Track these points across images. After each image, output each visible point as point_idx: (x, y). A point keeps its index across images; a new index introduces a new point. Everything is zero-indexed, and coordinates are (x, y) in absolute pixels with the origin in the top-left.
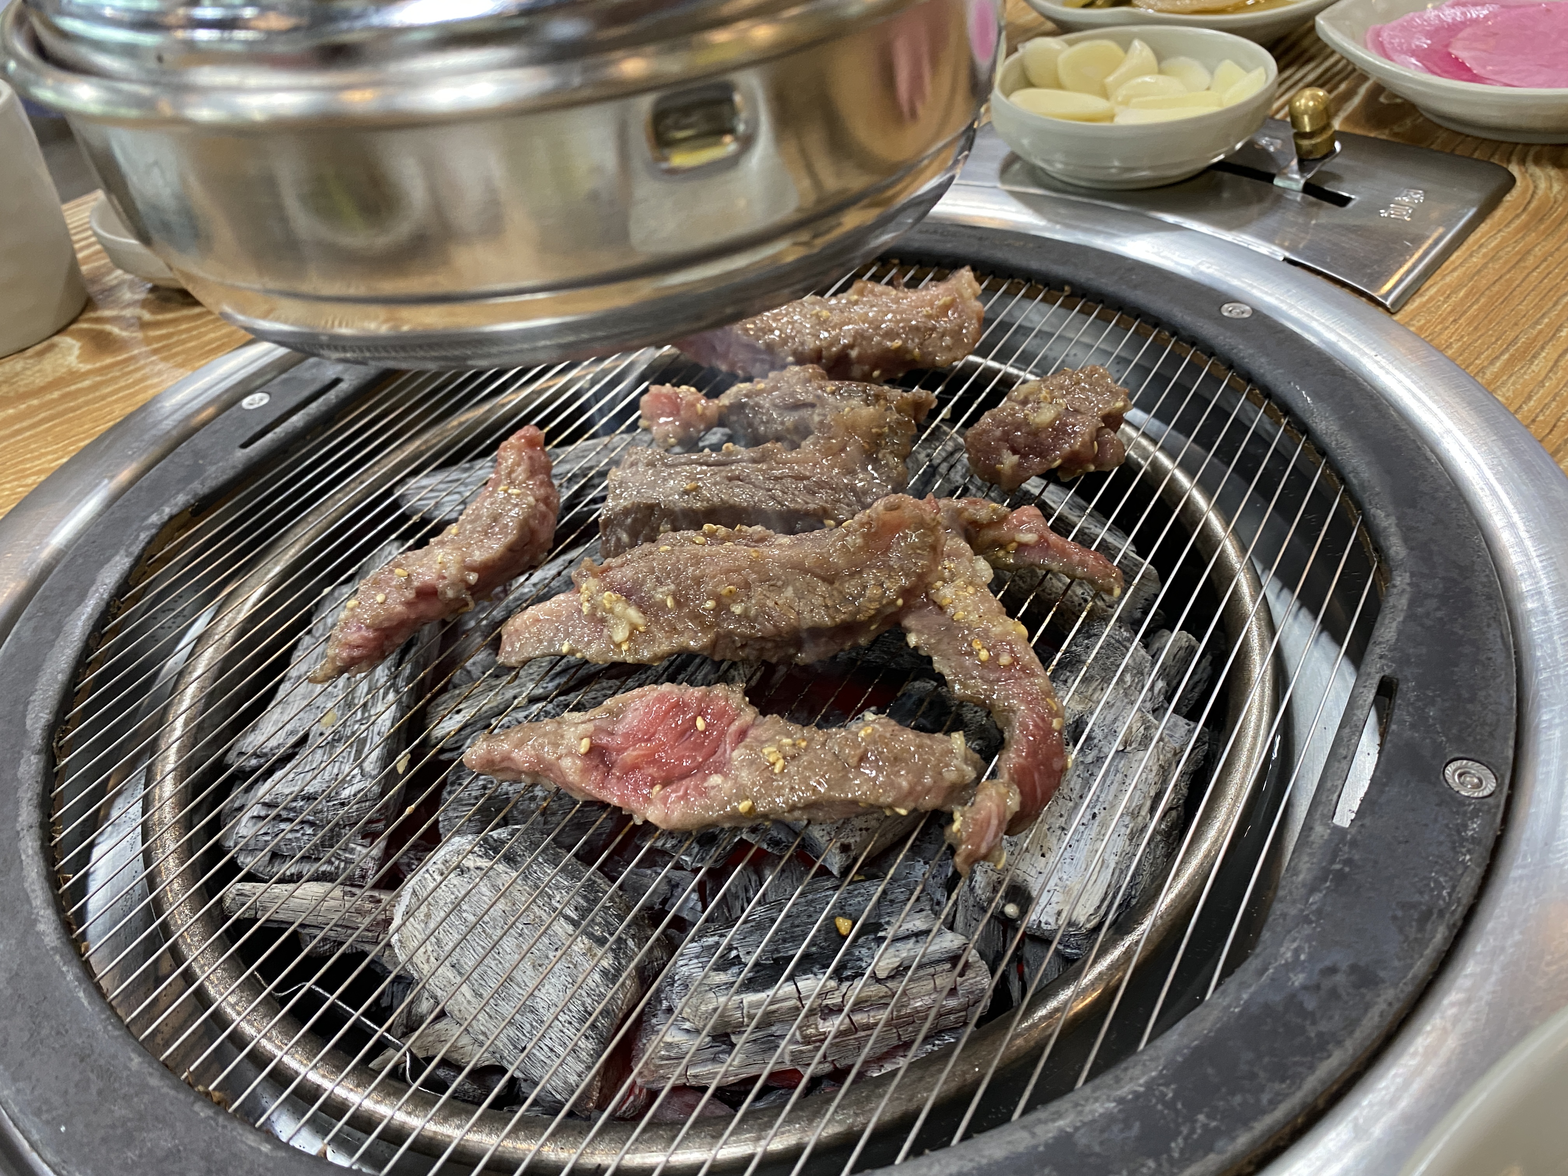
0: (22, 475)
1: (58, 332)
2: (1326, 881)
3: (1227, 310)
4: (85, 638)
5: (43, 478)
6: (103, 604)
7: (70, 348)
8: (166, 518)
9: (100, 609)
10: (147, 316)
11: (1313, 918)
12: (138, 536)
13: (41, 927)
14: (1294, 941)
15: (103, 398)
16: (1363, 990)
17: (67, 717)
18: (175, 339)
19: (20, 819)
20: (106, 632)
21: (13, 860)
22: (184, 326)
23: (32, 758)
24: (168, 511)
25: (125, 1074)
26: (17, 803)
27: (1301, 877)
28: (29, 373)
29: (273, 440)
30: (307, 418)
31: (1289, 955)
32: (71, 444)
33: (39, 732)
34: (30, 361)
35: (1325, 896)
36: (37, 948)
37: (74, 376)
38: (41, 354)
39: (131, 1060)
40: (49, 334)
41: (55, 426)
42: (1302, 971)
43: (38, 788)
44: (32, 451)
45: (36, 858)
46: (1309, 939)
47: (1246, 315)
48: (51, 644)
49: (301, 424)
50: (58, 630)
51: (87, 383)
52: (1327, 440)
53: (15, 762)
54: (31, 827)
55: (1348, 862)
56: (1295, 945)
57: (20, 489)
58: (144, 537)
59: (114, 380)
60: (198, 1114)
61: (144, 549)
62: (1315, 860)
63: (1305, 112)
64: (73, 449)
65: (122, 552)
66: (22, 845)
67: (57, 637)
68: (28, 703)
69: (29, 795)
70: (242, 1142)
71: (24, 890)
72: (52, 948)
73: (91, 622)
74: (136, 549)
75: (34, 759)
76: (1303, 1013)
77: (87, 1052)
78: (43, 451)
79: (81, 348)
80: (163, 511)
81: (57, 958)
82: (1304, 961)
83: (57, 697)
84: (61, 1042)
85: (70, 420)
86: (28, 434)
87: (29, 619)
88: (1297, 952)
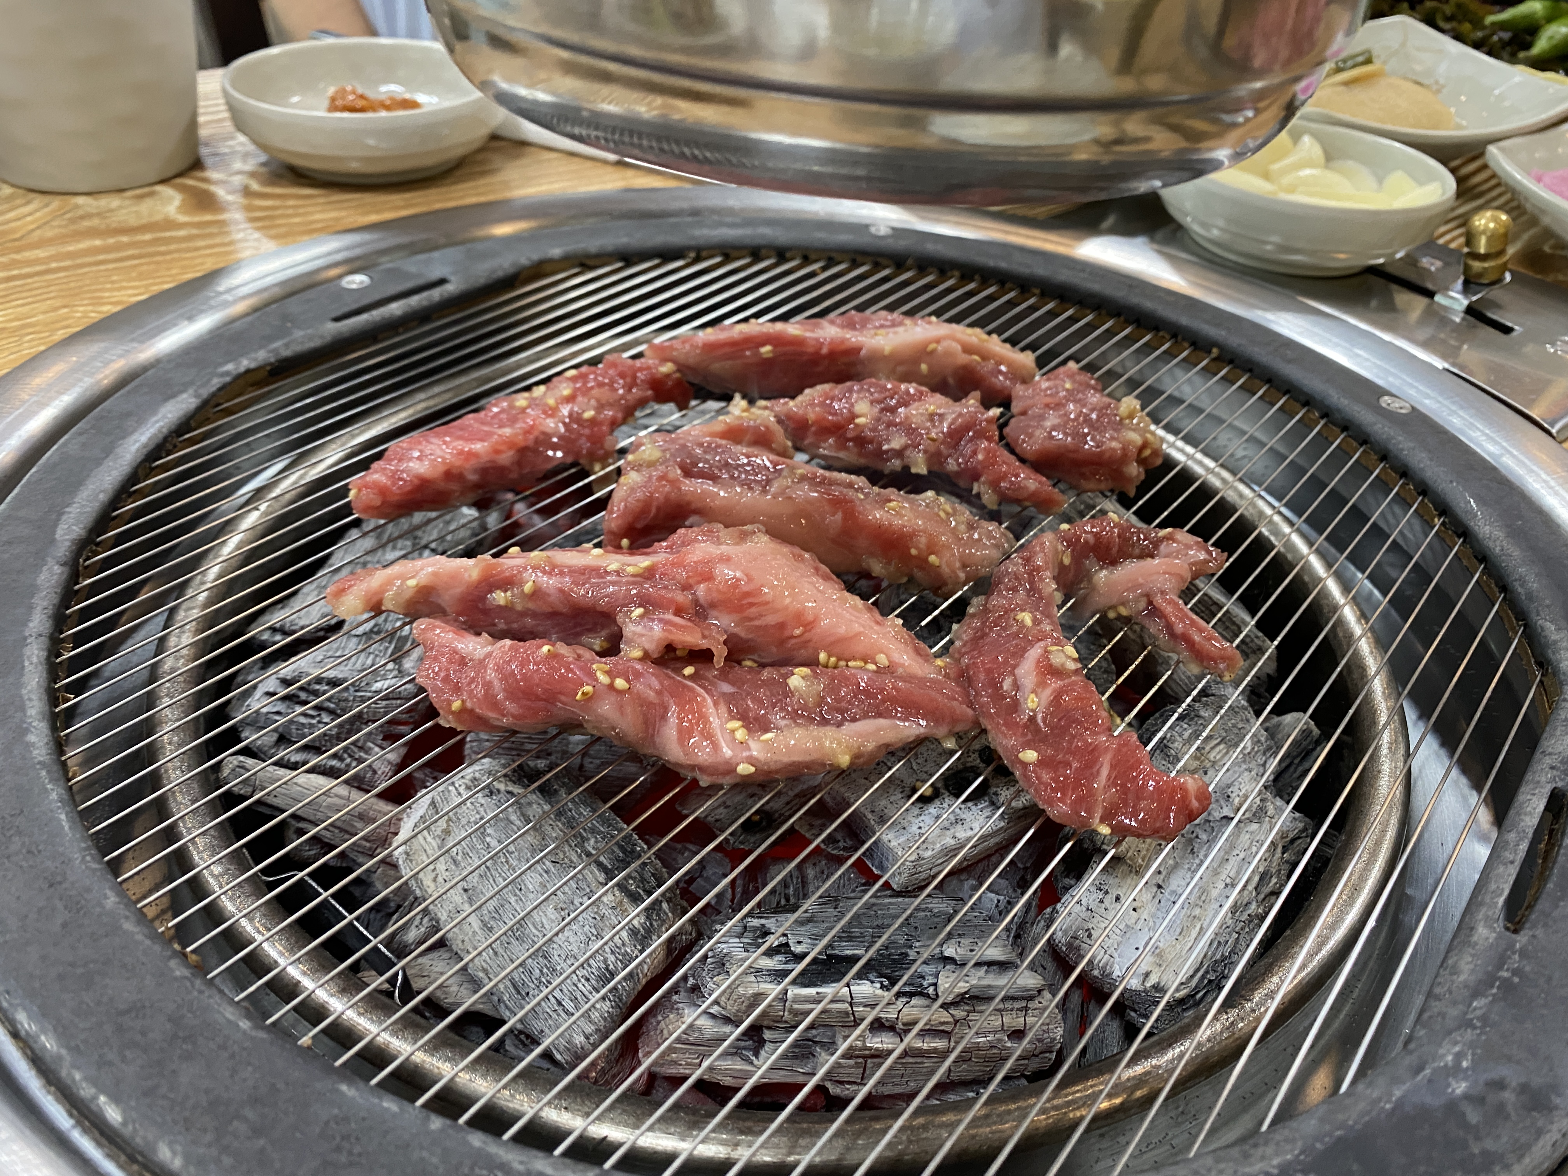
0: (98, 301)
1: (163, 181)
2: (1492, 987)
3: (1385, 401)
4: (134, 464)
5: (118, 308)
6: (161, 436)
7: (170, 199)
8: (242, 369)
9: (157, 441)
10: (255, 186)
11: (1479, 1024)
12: (210, 380)
13: (32, 738)
14: (1456, 1043)
15: (197, 249)
16: (1534, 1114)
17: (99, 539)
18: (279, 212)
19: (31, 625)
20: (157, 466)
21: (15, 666)
22: (291, 202)
23: (56, 567)
24: (245, 363)
25: (98, 909)
26: (31, 608)
27: (1462, 978)
28: (124, 211)
29: (367, 322)
30: (408, 309)
31: (1450, 1058)
32: (155, 284)
33: (68, 544)
34: (127, 202)
35: (1491, 1002)
36: (24, 758)
37: (169, 224)
38: (141, 197)
39: (106, 898)
40: (153, 180)
41: (142, 264)
42: (1465, 1079)
43: (56, 600)
44: (113, 282)
45: (40, 668)
46: (1472, 1045)
47: (1403, 411)
48: (99, 462)
49: (399, 313)
50: (108, 451)
51: (182, 233)
52: (1491, 544)
53: (37, 568)
54: (40, 635)
55: (1515, 972)
56: (1457, 1049)
57: (93, 315)
58: (216, 383)
59: (211, 235)
60: (172, 970)
61: (214, 395)
62: (1479, 962)
63: (1484, 232)
64: (156, 289)
65: (191, 391)
66: (27, 651)
67: (107, 457)
68: (64, 513)
69: (45, 603)
70: (219, 1012)
71: (21, 697)
72: (40, 763)
73: (145, 451)
74: (205, 392)
75: (57, 569)
76: (1464, 1124)
77: (59, 879)
78: (125, 284)
79: (183, 200)
80: (240, 363)
81: (44, 773)
82: (1467, 1068)
83: (94, 514)
84: (31, 863)
85: (157, 263)
86: (111, 266)
87: (80, 434)
88: (1459, 1056)
